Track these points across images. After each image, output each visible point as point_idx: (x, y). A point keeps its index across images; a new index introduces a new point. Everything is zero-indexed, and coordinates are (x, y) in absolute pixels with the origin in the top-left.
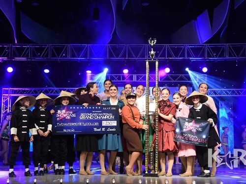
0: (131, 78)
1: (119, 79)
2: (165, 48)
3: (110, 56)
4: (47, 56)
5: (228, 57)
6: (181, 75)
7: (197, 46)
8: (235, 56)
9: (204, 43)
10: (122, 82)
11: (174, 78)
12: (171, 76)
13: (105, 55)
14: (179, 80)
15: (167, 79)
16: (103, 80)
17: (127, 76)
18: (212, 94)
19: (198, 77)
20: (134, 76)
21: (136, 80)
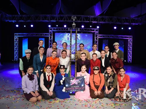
0: (67, 29)
1: (62, 29)
2: (82, 18)
3: (58, 20)
4: (32, 20)
5: (107, 22)
6: (88, 28)
7: (95, 16)
8: (110, 22)
9: (98, 16)
10: (63, 31)
11: (86, 30)
12: (84, 29)
13: (56, 20)
15: (82, 30)
16: (55, 30)
17: (66, 28)
18: (100, 37)
19: (95, 29)
20: (69, 28)
21: (69, 30)
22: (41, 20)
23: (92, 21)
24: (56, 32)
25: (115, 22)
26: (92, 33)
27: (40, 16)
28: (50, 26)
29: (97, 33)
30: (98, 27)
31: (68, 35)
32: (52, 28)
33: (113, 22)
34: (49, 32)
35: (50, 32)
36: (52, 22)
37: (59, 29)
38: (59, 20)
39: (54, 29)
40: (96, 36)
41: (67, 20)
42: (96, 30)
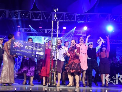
7: (82, 14)
9: (86, 13)
10: (38, 33)
15: (64, 32)
17: (41, 30)
19: (82, 32)
20: (45, 30)
21: (46, 32)
22: (7, 18)
29: (84, 37)
31: (45, 39)
32: (23, 29)
37: (32, 31)
38: (32, 17)
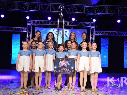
0: (52, 23)
1: (45, 23)
2: (72, 7)
3: (40, 10)
4: (3, 7)
5: (107, 13)
6: (81, 22)
7: (91, 6)
8: (111, 13)
9: (95, 4)
10: (47, 25)
11: (77, 24)
12: (75, 23)
13: (37, 9)
14: (80, 25)
15: (73, 24)
16: (36, 23)
17: (50, 22)
18: (98, 34)
19: (90, 24)
20: (54, 22)
21: (55, 24)
22: (16, 9)
23: (86, 12)
24: (36, 26)
25: (119, 13)
26: (86, 28)
27: (14, 3)
28: (28, 18)
29: (93, 29)
30: (94, 20)
31: (53, 30)
32: (32, 21)
33: (115, 12)
34: (27, 27)
35: (29, 26)
36: (31, 12)
37: (41, 23)
39: (34, 22)
40: (92, 33)
41: (52, 10)
42: (92, 25)
